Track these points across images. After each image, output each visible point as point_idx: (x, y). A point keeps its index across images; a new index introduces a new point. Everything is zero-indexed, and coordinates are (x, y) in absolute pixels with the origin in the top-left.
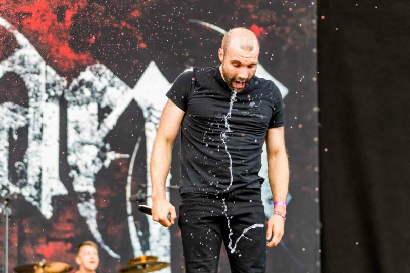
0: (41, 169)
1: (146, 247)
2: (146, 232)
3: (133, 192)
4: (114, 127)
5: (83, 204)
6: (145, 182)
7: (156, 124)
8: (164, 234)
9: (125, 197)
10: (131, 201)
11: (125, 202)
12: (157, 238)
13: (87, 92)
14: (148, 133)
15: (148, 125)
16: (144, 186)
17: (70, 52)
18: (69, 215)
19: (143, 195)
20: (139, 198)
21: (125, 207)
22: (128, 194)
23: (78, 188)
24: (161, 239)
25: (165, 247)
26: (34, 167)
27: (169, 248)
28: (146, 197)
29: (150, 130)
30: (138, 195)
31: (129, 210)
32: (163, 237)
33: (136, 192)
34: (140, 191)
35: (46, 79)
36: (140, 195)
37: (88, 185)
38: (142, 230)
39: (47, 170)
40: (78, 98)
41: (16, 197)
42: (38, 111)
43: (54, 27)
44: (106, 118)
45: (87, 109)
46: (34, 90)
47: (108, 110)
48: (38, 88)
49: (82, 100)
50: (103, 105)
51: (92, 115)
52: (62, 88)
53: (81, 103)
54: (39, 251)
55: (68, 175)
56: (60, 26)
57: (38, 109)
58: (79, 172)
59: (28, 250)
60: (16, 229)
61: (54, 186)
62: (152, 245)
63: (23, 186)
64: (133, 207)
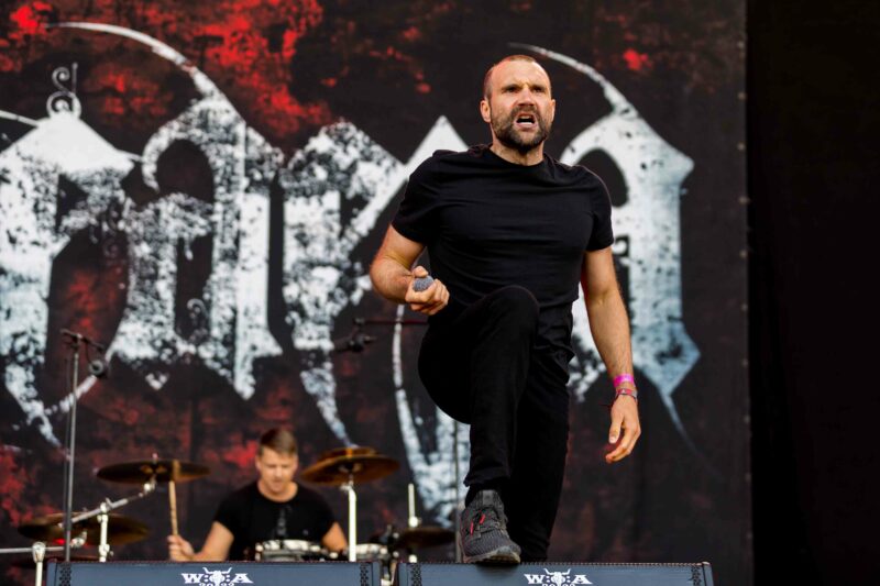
0: (235, 311)
1: (429, 445)
2: (430, 420)
5: (311, 373)
9: (391, 356)
11: (391, 365)
12: (451, 430)
13: (321, 173)
17: (291, 103)
18: (284, 393)
21: (391, 373)
22: (397, 351)
23: (301, 343)
25: (465, 445)
26: (223, 309)
31: (398, 379)
32: (462, 427)
35: (246, 151)
37: (321, 337)
38: (423, 416)
39: (246, 313)
40: (305, 183)
41: (188, 361)
42: (231, 208)
43: (262, 61)
44: (355, 216)
45: (321, 203)
46: (225, 172)
47: (360, 202)
48: (233, 168)
49: (311, 188)
50: (350, 194)
51: (330, 212)
52: (274, 166)
53: (309, 191)
54: (229, 457)
55: (284, 320)
56: (273, 59)
57: (231, 205)
58: (302, 315)
59: (209, 455)
60: (187, 416)
61: (257, 341)
62: (442, 442)
63: (201, 341)
64: (405, 375)
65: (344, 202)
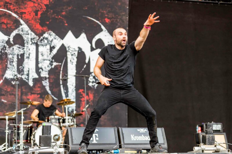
0: (29, 69)
1: (67, 96)
2: (67, 91)
3: (62, 77)
4: (56, 53)
5: (44, 81)
6: (67, 73)
7: (71, 53)
8: (73, 92)
9: (60, 78)
10: (61, 80)
11: (60, 80)
12: (71, 93)
13: (46, 41)
14: (68, 56)
15: (68, 53)
16: (66, 75)
17: (40, 27)
18: (39, 85)
19: (66, 78)
20: (64, 79)
21: (60, 82)
22: (61, 77)
23: (42, 75)
24: (72, 93)
25: (74, 96)
26: (26, 68)
27: (75, 97)
28: (67, 79)
30: (64, 78)
31: (61, 83)
32: (73, 93)
33: (64, 77)
34: (65, 76)
35: (31, 36)
37: (46, 74)
38: (66, 90)
39: (31, 69)
40: (43, 43)
41: (20, 78)
42: (28, 48)
43: (34, 18)
44: (53, 50)
45: (46, 47)
47: (54, 47)
48: (28, 40)
50: (52, 46)
52: (37, 40)
53: (43, 45)
54: (28, 97)
55: (39, 71)
56: (36, 17)
58: (42, 70)
59: (24, 97)
60: (20, 90)
61: (34, 75)
62: (69, 95)
63: (23, 74)
64: (62, 82)
65: (51, 48)
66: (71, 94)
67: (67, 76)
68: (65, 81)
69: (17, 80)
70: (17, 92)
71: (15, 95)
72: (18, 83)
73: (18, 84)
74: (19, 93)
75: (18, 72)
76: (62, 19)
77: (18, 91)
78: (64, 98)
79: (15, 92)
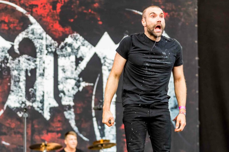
0: (44, 92)
1: (103, 135)
2: (103, 127)
3: (95, 105)
4: (85, 68)
5: (67, 112)
6: (102, 99)
7: (108, 67)
9: (91, 107)
10: (94, 109)
11: (91, 110)
12: (109, 130)
13: (69, 49)
14: (103, 72)
15: (104, 67)
16: (101, 101)
17: (60, 27)
18: (59, 118)
19: (101, 106)
20: (99, 107)
21: (91, 112)
22: (93, 105)
23: (64, 103)
24: (111, 130)
25: (113, 135)
26: (40, 91)
27: (115, 136)
29: (105, 70)
31: (94, 114)
32: (112, 129)
33: (98, 104)
35: (46, 42)
36: (99, 106)
37: (70, 101)
38: (101, 126)
39: (47, 93)
40: (64, 53)
41: (30, 108)
42: (42, 60)
43: (51, 13)
44: (80, 63)
45: (69, 59)
46: (40, 48)
47: (81, 59)
48: (42, 47)
49: (66, 54)
50: (78, 57)
51: (72, 62)
52: (55, 47)
53: (65, 55)
54: (43, 138)
55: (58, 95)
56: (54, 12)
57: (42, 59)
58: (64, 94)
59: (37, 137)
60: (30, 125)
61: (51, 102)
62: (107, 134)
63: (34, 101)
64: (96, 113)
65: (77, 59)
66: (109, 132)
67: (102, 104)
68: (100, 111)
69: (25, 112)
70: (26, 130)
71: (22, 134)
72: (26, 115)
73: (27, 118)
74: (28, 131)
75: (28, 97)
76: (93, 14)
77: (27, 127)
78: (98, 138)
79: (23, 129)
